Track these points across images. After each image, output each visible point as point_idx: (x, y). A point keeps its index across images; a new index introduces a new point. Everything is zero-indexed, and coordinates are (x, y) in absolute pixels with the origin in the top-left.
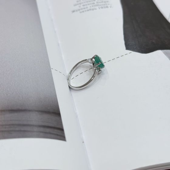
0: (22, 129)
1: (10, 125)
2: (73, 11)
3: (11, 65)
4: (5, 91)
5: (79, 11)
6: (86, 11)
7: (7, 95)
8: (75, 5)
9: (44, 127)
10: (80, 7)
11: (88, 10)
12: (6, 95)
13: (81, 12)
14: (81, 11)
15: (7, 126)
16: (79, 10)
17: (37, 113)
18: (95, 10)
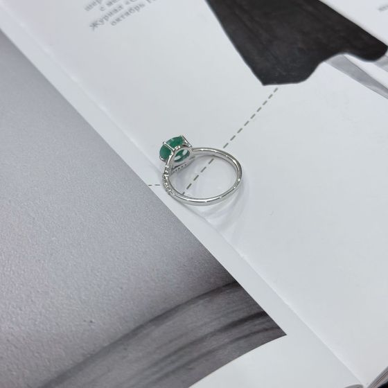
0: (204, 351)
1: (175, 352)
2: (94, 25)
3: (76, 214)
4: (111, 282)
5: (107, 20)
6: (122, 16)
7: (121, 288)
8: (89, 8)
9: (234, 325)
10: (102, 9)
11: (127, 14)
12: (120, 290)
13: (113, 23)
14: (112, 18)
15: (173, 358)
16: (106, 18)
17: (201, 301)
18: (141, 9)
